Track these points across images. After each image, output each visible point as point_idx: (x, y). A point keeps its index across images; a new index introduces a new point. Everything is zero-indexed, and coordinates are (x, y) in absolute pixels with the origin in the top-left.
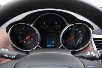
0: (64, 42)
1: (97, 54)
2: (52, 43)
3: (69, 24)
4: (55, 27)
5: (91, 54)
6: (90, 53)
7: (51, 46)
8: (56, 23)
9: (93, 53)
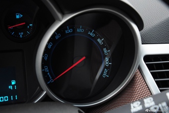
0: (52, 81)
1: (164, 104)
2: (11, 87)
3: (63, 14)
4: (17, 30)
5: (147, 105)
6: (142, 103)
7: (5, 99)
8: (18, 17)
9: (153, 103)
